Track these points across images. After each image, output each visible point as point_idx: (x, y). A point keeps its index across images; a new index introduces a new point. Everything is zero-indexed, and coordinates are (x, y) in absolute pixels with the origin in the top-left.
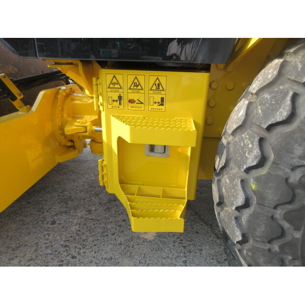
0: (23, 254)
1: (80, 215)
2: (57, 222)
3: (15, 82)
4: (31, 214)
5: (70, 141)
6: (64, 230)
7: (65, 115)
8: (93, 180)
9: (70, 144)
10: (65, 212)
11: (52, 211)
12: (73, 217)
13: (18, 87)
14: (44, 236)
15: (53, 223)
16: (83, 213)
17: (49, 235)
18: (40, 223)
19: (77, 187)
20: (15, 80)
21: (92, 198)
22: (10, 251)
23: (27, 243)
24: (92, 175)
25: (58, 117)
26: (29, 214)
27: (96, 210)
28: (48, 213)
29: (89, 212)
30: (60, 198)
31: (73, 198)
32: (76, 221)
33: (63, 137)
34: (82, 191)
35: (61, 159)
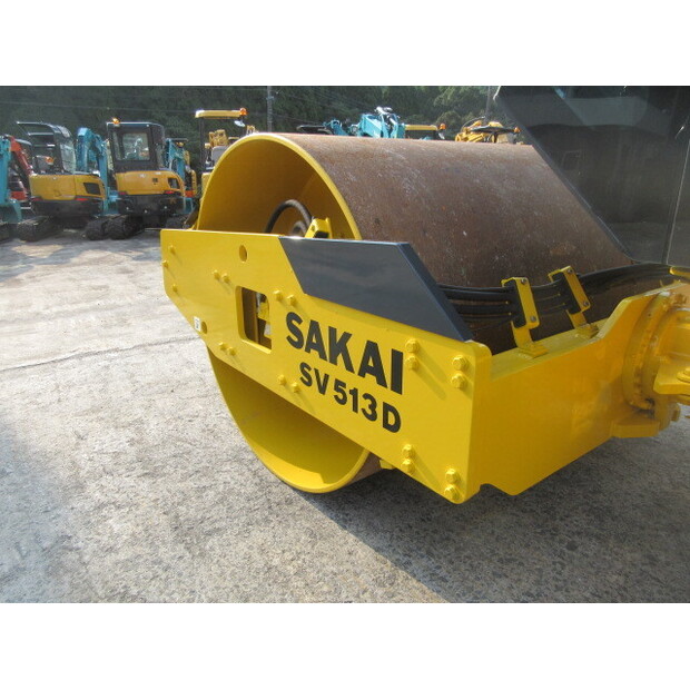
0: (516, 577)
1: (629, 557)
2: (580, 549)
3: (581, 280)
4: (532, 511)
5: (647, 400)
6: (592, 571)
7: (656, 350)
8: (667, 493)
9: (645, 406)
10: (598, 537)
11: (571, 522)
12: (614, 555)
13: (584, 287)
14: (554, 563)
15: (572, 547)
16: (637, 556)
17: (563, 566)
18: (548, 535)
19: (626, 493)
20: (582, 276)
21: (660, 533)
22: (495, 559)
23: (523, 561)
24: (666, 480)
25: (641, 352)
26: (528, 509)
27: (668, 564)
28: (563, 524)
29: (653, 561)
30: (588, 504)
31: (617, 514)
32: (619, 566)
33: (637, 391)
34: (637, 506)
35: (620, 431)
